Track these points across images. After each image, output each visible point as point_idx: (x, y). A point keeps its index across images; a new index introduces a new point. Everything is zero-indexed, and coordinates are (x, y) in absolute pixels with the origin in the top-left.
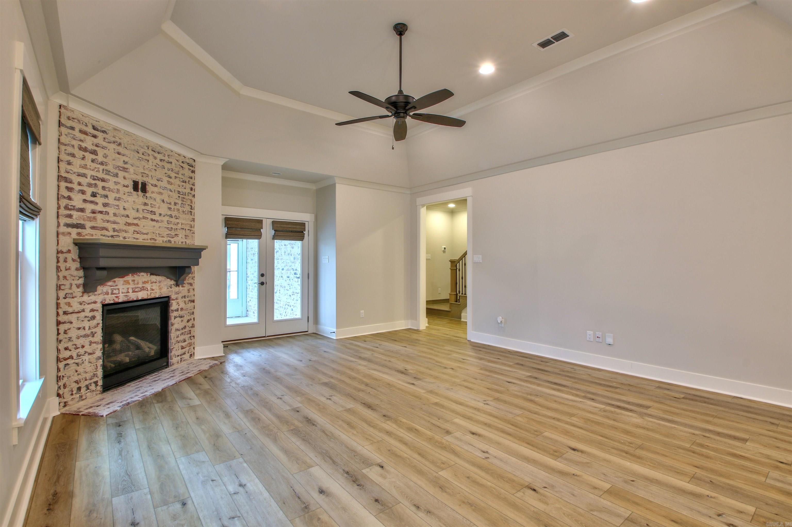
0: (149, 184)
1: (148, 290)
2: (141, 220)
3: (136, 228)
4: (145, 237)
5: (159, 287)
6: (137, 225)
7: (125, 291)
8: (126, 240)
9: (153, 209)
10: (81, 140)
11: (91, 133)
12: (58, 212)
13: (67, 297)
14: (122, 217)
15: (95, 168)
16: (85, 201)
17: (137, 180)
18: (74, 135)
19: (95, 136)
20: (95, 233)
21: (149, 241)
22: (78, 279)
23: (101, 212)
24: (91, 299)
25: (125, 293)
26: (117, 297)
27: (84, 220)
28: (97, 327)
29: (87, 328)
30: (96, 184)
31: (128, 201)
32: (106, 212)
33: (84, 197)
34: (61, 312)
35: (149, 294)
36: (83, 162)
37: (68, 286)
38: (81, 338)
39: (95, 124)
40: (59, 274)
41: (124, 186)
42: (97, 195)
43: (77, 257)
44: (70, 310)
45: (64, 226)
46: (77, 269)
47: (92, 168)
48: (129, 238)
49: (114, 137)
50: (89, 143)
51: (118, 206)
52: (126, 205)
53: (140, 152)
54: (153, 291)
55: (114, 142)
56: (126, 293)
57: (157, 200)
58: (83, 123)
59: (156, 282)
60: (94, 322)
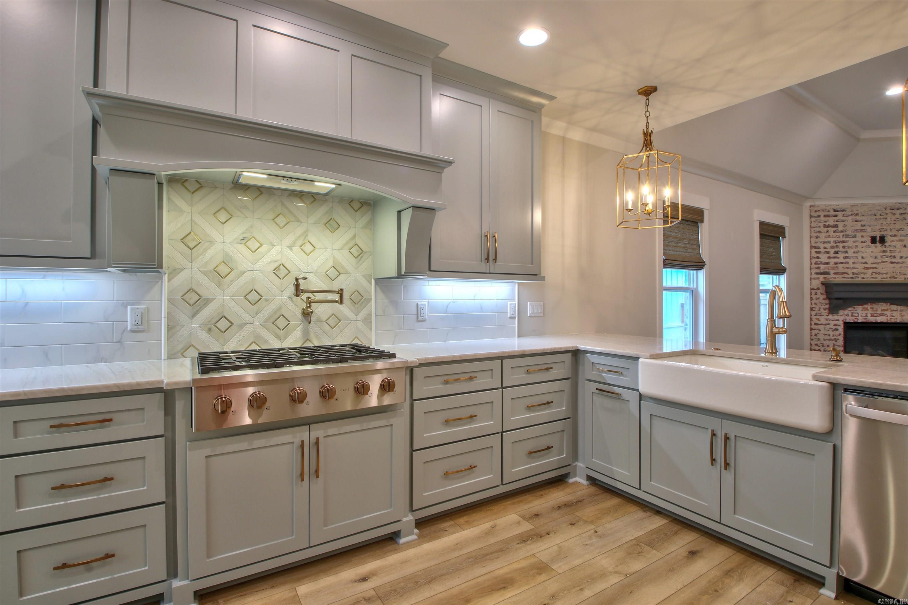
0: (887, 236)
1: (887, 316)
2: (879, 264)
3: (875, 271)
4: (885, 276)
5: (900, 314)
6: (876, 268)
7: (864, 315)
8: (864, 279)
9: (893, 254)
10: (826, 222)
11: (833, 214)
12: (811, 267)
13: (817, 315)
14: (861, 264)
15: (837, 235)
16: (829, 258)
17: (875, 236)
18: (820, 220)
19: (836, 216)
20: (838, 277)
21: (889, 279)
22: (825, 305)
23: (842, 263)
24: (834, 318)
25: (863, 316)
26: (856, 318)
27: (829, 269)
28: (839, 336)
29: (831, 335)
30: (837, 246)
31: (866, 252)
32: (846, 262)
33: (829, 255)
34: (813, 323)
35: (889, 319)
36: (827, 235)
37: (817, 309)
38: (827, 341)
39: (835, 208)
40: (812, 301)
41: (862, 242)
42: (839, 252)
43: (824, 292)
44: (819, 323)
45: (815, 274)
46: (824, 299)
47: (834, 236)
48: (867, 278)
49: (851, 211)
50: (831, 221)
51: (856, 257)
52: (864, 255)
53: (877, 214)
54: (893, 317)
55: (852, 215)
56: (865, 316)
57: (897, 247)
58: (826, 211)
59: (896, 311)
60: (837, 333)
